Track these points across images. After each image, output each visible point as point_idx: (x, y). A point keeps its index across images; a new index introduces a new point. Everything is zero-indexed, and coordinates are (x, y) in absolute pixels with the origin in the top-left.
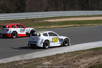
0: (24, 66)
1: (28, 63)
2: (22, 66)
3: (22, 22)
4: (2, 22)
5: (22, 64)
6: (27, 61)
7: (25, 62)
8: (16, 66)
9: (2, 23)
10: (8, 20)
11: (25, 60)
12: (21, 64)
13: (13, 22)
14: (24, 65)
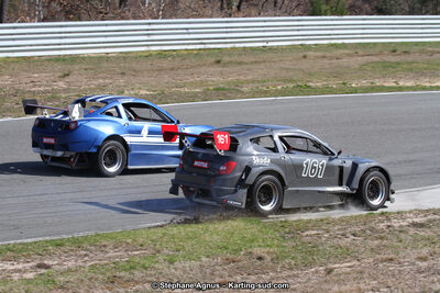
0: (410, 233)
1: (430, 221)
2: (402, 236)
3: (432, 53)
4: (346, 51)
5: (405, 224)
6: (425, 216)
7: (417, 220)
8: (377, 232)
9: (348, 55)
10: (375, 44)
11: (418, 212)
12: (401, 226)
13: (394, 51)
14: (412, 231)
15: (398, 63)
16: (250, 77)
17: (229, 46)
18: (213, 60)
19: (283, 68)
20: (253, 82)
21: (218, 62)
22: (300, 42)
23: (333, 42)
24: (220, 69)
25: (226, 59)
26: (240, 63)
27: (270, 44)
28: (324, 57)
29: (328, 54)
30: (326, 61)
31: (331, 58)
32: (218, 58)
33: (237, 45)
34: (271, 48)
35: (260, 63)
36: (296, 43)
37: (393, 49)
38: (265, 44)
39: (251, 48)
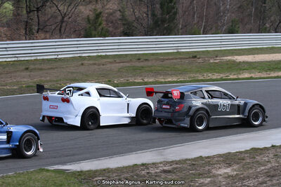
4: (109, 60)
9: (110, 63)
10: (126, 55)
13: (139, 59)
15: (143, 67)
16: (48, 78)
17: (33, 58)
18: (24, 67)
19: (69, 72)
20: (51, 81)
21: (27, 69)
22: (79, 55)
23: (99, 54)
24: (28, 73)
25: (32, 67)
26: (41, 69)
27: (60, 57)
28: (95, 64)
29: (97, 62)
30: (96, 67)
31: (99, 65)
32: (27, 66)
33: (38, 58)
34: (60, 59)
35: (54, 69)
36: (76, 55)
37: (139, 58)
38: (56, 57)
39: (47, 59)
